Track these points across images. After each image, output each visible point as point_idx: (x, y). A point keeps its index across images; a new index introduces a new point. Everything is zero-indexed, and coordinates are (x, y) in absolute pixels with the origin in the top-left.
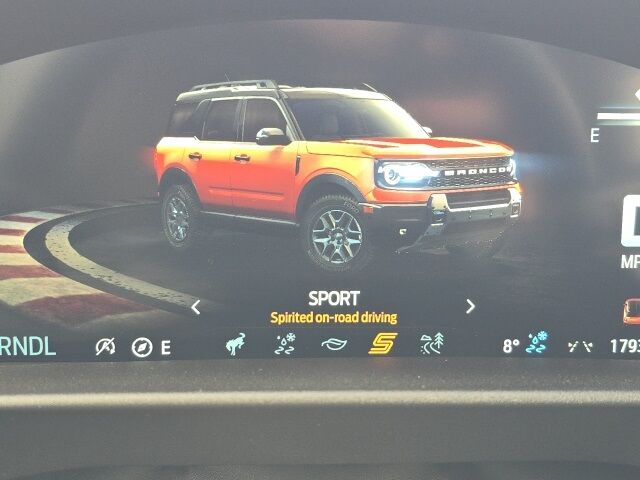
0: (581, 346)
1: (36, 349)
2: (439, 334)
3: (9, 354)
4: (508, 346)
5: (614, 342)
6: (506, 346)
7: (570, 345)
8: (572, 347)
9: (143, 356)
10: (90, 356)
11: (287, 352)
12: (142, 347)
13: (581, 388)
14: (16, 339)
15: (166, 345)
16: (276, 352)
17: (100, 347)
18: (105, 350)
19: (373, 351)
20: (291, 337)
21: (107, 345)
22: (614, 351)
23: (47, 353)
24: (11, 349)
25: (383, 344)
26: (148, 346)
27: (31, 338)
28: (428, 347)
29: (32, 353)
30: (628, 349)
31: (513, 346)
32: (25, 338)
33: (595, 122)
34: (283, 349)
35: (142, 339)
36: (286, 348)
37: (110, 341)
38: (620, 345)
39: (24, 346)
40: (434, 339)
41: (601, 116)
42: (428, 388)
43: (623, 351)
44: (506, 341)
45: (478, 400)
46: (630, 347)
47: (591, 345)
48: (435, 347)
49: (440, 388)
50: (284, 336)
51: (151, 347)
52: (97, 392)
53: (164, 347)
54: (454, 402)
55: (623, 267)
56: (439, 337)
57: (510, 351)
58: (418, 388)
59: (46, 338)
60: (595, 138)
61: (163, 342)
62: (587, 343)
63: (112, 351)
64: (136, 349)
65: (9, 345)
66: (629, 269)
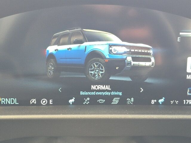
0: (174, 102)
1: (13, 102)
2: (132, 98)
3: (5, 103)
4: (153, 102)
5: (184, 101)
6: (152, 102)
7: (171, 102)
8: (172, 102)
9: (44, 104)
10: (29, 104)
11: (87, 103)
12: (44, 102)
13: (174, 114)
14: (7, 99)
15: (51, 101)
16: (84, 103)
17: (32, 101)
18: (33, 102)
19: (113, 103)
20: (88, 99)
21: (34, 101)
22: (185, 103)
23: (16, 103)
24: (5, 102)
25: (116, 101)
26: (46, 101)
27: (11, 99)
28: (129, 102)
29: (11, 103)
30: (188, 103)
31: (154, 102)
32: (9, 99)
33: (179, 36)
34: (86, 102)
35: (44, 99)
36: (87, 102)
37: (35, 100)
38: (186, 102)
39: (9, 101)
40: (131, 99)
41: (181, 34)
42: (129, 114)
43: (187, 103)
44: (152, 101)
45: (144, 117)
46: (189, 102)
47: (178, 102)
48: (131, 102)
49: (133, 114)
50: (86, 98)
51: (47, 102)
52: (31, 115)
53: (50, 102)
54: (137, 118)
55: (187, 78)
56: (132, 99)
57: (153, 103)
58: (126, 114)
59: (16, 99)
60: (179, 40)
61: (50, 100)
62: (176, 101)
63: (35, 103)
64: (42, 102)
65: (5, 101)
66: (189, 79)
